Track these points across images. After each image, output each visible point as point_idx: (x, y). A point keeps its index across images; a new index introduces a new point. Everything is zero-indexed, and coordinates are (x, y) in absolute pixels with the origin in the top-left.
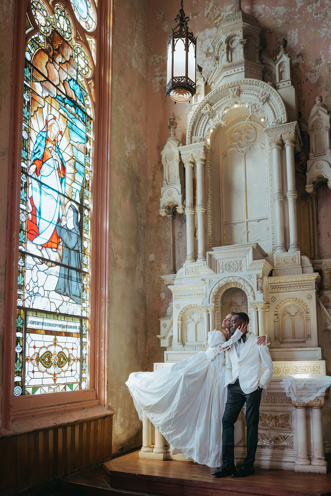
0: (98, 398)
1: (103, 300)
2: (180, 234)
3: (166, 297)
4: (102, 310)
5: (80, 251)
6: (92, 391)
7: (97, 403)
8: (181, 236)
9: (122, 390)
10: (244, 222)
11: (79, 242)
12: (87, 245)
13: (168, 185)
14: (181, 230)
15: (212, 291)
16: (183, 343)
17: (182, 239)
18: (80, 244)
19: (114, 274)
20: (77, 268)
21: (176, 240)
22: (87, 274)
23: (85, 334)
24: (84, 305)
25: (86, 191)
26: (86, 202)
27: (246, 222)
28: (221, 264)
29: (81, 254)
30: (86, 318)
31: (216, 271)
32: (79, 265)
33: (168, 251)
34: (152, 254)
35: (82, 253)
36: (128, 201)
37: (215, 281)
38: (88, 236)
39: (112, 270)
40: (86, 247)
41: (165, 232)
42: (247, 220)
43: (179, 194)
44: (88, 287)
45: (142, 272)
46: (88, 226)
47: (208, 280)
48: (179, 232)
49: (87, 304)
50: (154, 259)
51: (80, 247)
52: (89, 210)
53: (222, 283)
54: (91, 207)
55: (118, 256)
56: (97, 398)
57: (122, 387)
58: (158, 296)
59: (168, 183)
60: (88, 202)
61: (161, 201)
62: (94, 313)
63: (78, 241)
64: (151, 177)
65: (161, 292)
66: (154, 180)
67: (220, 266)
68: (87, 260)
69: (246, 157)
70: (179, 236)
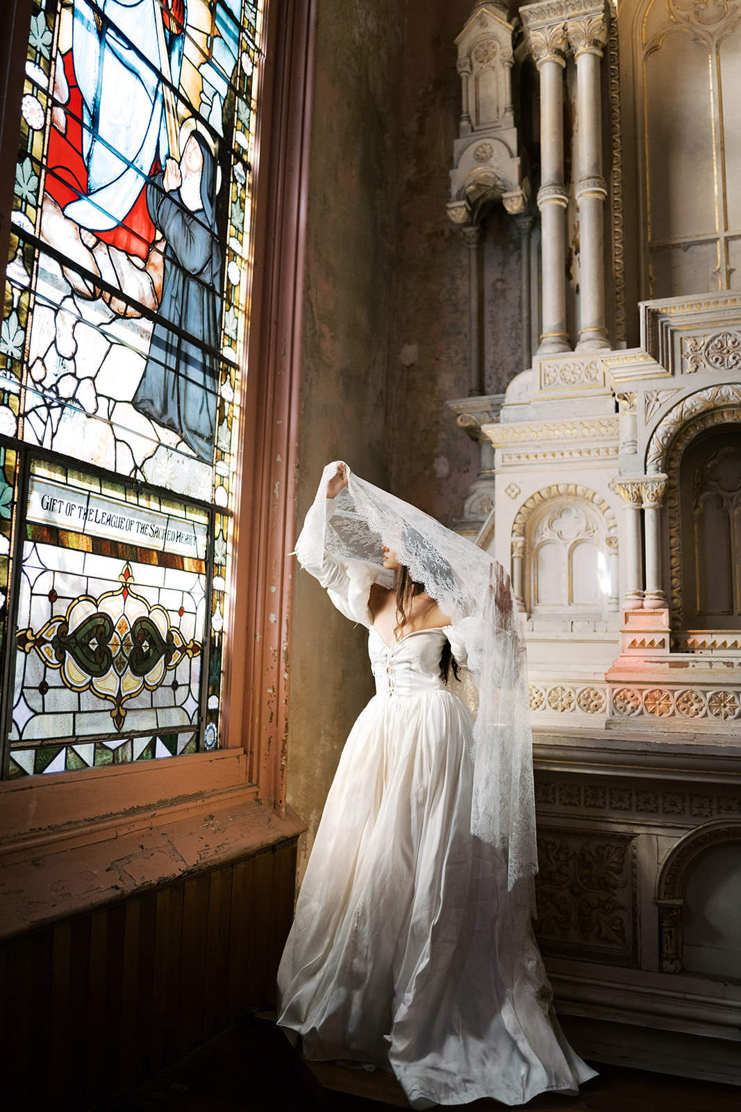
0: (254, 781)
1: (279, 459)
2: (499, 285)
3: (451, 470)
4: (276, 491)
5: (218, 290)
6: (238, 757)
7: (251, 798)
8: (504, 291)
9: (321, 751)
10: (715, 241)
11: (215, 258)
12: (239, 274)
13: (474, 133)
14: (502, 273)
15: (655, 430)
16: (525, 606)
17: (505, 298)
18: (216, 269)
19: (314, 382)
20: (207, 342)
21: (486, 303)
22: (233, 370)
23: (222, 565)
24: (222, 468)
25: (240, 104)
26: (239, 138)
27: (722, 240)
28: (688, 344)
29: (218, 300)
30: (225, 512)
31: (670, 366)
32: (212, 334)
33: (462, 336)
34: (410, 344)
35: (221, 296)
36: (354, 173)
37: (668, 399)
38: (242, 245)
39: (309, 368)
40: (234, 281)
41: (453, 279)
42: (727, 234)
43: (512, 156)
44: (237, 412)
45: (381, 393)
46: (242, 217)
47: (643, 398)
48: (498, 280)
49: (231, 466)
50: (416, 359)
51: (218, 278)
52: (247, 166)
53: (694, 404)
54: (253, 157)
55: (325, 329)
56: (250, 779)
57: (322, 742)
58: (425, 468)
59: (476, 128)
60: (248, 142)
61: (453, 178)
62: (250, 497)
63: (211, 257)
64: (413, 126)
65: (437, 456)
66: (421, 131)
67: (688, 349)
68: (236, 323)
69: (721, 51)
70: (496, 290)
